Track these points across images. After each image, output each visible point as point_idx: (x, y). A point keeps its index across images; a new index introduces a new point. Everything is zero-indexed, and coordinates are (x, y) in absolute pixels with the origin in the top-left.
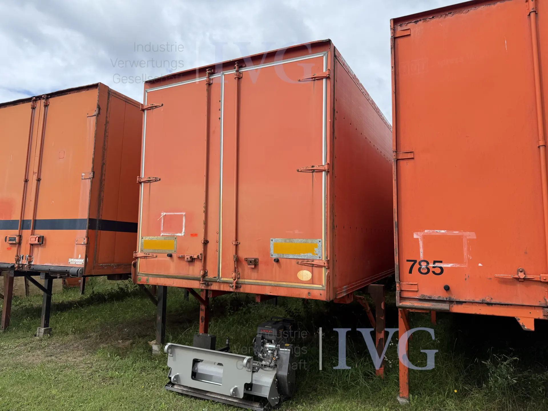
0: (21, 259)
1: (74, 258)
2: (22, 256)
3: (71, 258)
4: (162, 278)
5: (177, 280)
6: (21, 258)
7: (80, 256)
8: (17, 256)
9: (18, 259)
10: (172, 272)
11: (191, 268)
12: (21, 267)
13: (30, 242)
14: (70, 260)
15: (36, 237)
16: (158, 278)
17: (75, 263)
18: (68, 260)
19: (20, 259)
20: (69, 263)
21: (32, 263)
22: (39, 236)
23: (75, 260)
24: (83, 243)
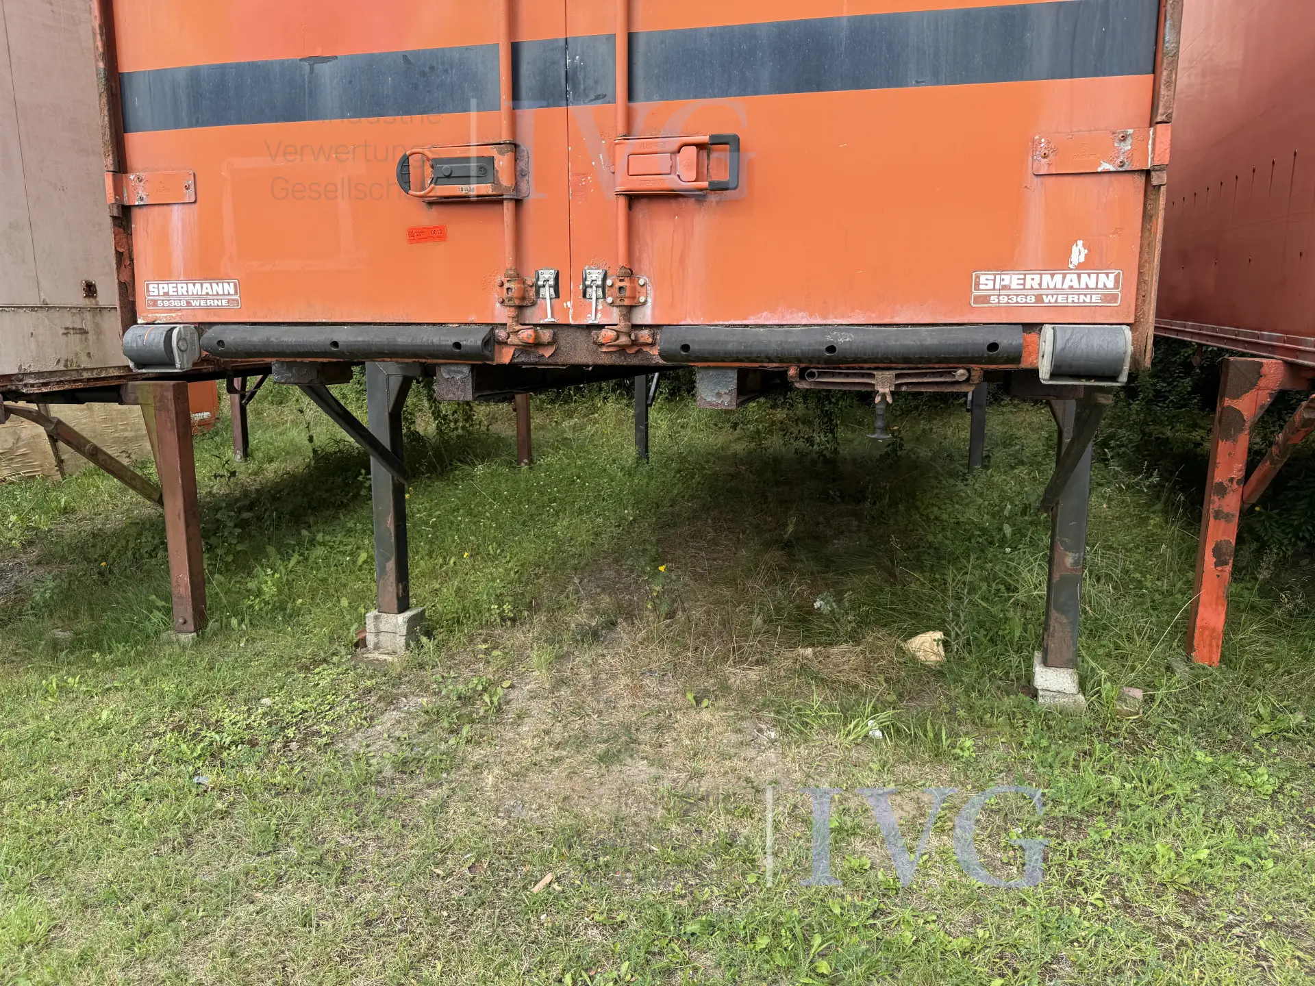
0: (547, 292)
1: (1029, 270)
2: (547, 275)
3: (1001, 265)
6: (538, 288)
7: (1078, 254)
8: (518, 276)
9: (523, 298)
12: (549, 344)
13: (624, 183)
14: (986, 281)
15: (676, 147)
17: (1039, 299)
18: (969, 283)
19: (532, 293)
20: (986, 299)
21: (645, 316)
22: (705, 139)
23: (1032, 280)
24: (1106, 166)
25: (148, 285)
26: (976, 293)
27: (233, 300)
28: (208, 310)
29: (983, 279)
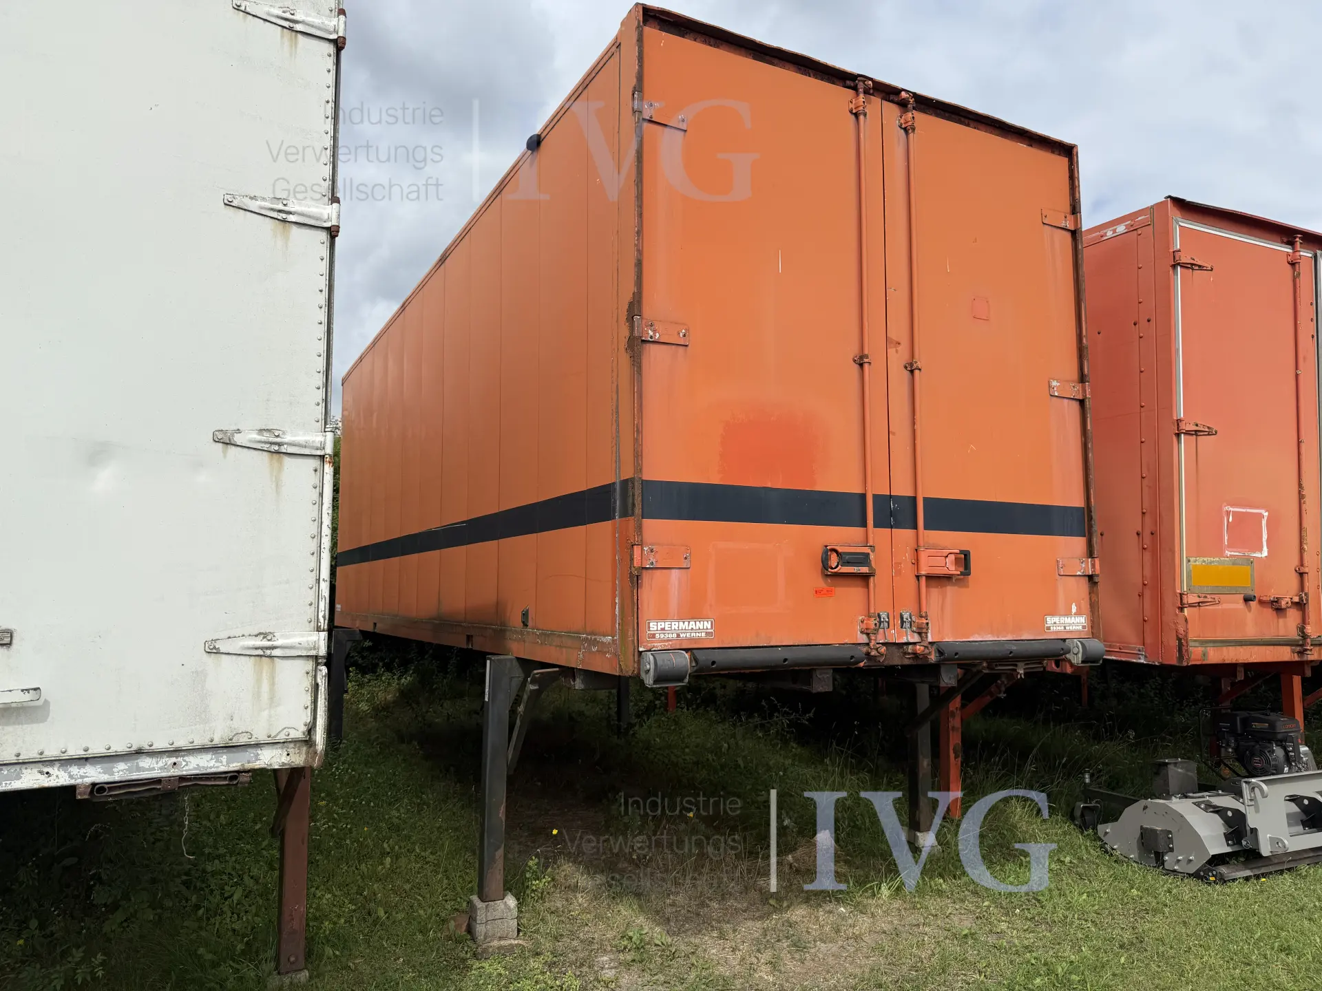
0: (884, 625)
1: (1061, 615)
2: (885, 616)
3: (1053, 614)
4: (1230, 647)
5: (1256, 648)
6: (881, 624)
7: (1074, 609)
8: (875, 617)
9: (873, 628)
10: (1251, 632)
11: (1281, 621)
14: (1050, 620)
15: (946, 554)
16: (1225, 648)
17: (1065, 628)
18: (1044, 621)
19: (878, 625)
20: (1049, 628)
21: (928, 637)
22: (956, 551)
23: (1062, 620)
24: (1079, 573)
25: (649, 623)
26: (1046, 625)
27: (709, 633)
28: (691, 640)
29: (1048, 619)
